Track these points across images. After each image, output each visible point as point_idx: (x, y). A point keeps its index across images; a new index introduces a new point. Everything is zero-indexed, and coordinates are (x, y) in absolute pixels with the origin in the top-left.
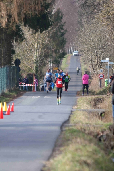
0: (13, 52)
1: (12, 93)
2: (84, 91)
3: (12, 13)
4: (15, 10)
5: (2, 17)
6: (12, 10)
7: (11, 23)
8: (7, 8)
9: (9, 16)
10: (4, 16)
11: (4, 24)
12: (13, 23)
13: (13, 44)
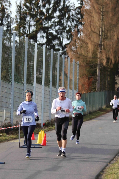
0: (116, 83)
4: (112, 55)
6: (110, 55)
8: (106, 54)
9: (108, 59)
10: (104, 58)
11: (104, 64)
12: (111, 63)
13: (116, 79)
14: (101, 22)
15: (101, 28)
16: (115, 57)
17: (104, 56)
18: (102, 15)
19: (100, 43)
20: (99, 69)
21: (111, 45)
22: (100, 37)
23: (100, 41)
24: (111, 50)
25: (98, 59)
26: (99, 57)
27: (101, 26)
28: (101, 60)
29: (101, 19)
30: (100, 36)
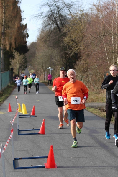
0: (10, 64)
1: (12, 85)
2: (49, 83)
3: (12, 43)
4: (13, 41)
5: (7, 45)
6: (12, 41)
7: (12, 48)
8: (9, 40)
9: (10, 44)
11: (8, 49)
12: (13, 48)
13: (10, 60)
14: (3, 15)
15: (4, 19)
16: (15, 43)
17: (7, 43)
18: (4, 9)
19: (3, 32)
20: (3, 53)
21: (13, 33)
22: (3, 27)
23: (3, 30)
24: (13, 37)
25: (2, 45)
26: (2, 43)
27: (3, 18)
28: (5, 45)
29: (3, 12)
30: (3, 25)
